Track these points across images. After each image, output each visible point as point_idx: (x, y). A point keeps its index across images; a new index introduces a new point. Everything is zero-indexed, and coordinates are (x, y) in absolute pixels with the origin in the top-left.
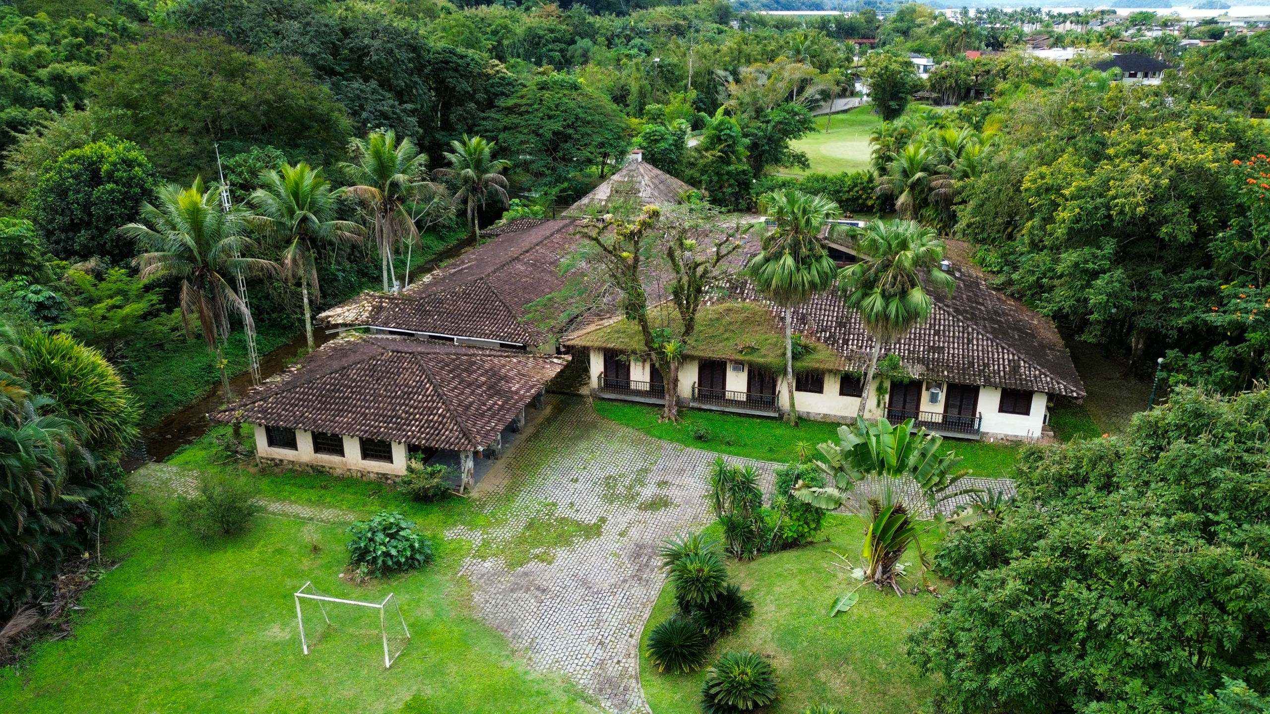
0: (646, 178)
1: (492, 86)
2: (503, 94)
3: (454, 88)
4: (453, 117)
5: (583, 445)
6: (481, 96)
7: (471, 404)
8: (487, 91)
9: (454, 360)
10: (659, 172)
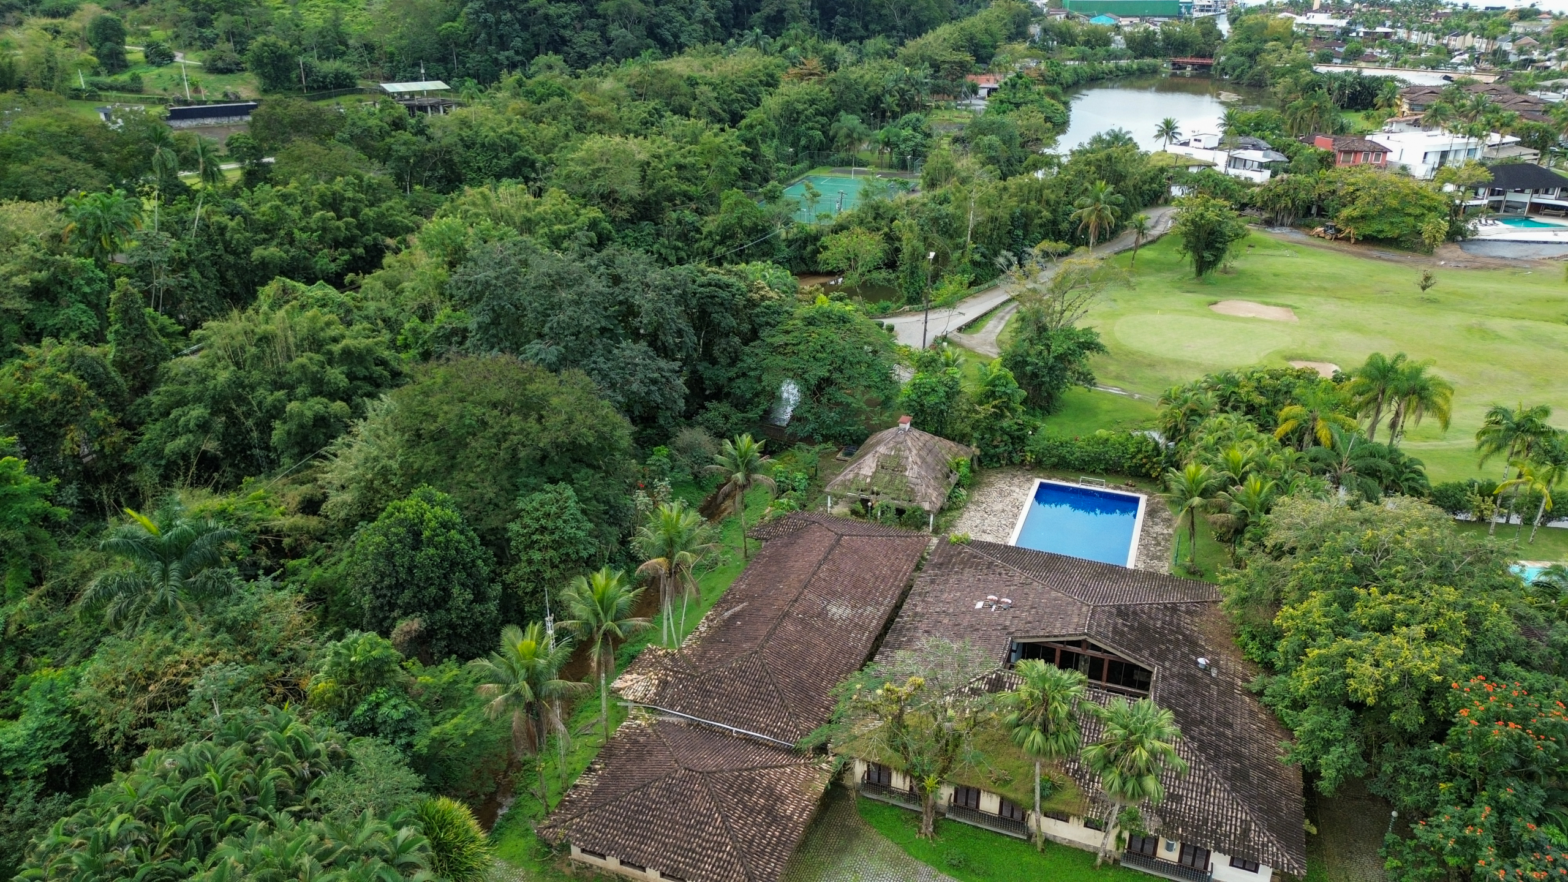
0: (914, 452)
1: (757, 316)
2: (768, 324)
3: (719, 324)
4: (716, 352)
5: (848, 861)
6: (746, 327)
7: (754, 836)
8: (752, 322)
9: (737, 778)
10: (927, 436)
